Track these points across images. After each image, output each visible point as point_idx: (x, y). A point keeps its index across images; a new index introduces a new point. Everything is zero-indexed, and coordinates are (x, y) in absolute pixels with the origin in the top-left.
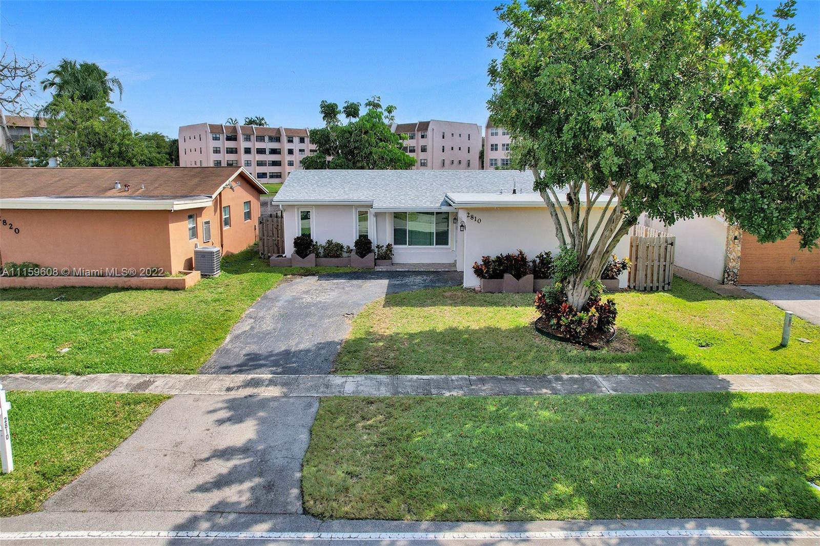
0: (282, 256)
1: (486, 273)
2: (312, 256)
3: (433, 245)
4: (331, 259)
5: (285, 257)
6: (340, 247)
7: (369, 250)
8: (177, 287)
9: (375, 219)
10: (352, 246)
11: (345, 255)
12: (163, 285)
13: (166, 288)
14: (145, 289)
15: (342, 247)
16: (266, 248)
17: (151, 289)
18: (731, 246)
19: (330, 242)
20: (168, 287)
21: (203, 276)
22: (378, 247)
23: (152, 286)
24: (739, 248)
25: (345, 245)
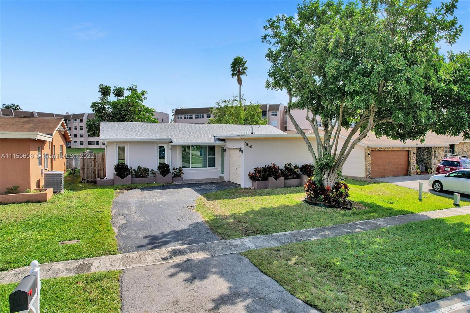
0: (104, 179)
1: (259, 177)
2: (130, 176)
3: (206, 167)
4: (142, 178)
5: (106, 179)
6: (146, 170)
7: (168, 171)
8: (40, 200)
9: (170, 151)
10: (156, 170)
11: (151, 175)
12: (25, 200)
13: (28, 202)
14: (9, 204)
15: (148, 170)
16: (86, 176)
17: (14, 203)
18: (367, 158)
19: (140, 168)
20: (30, 200)
21: (54, 192)
22: (174, 169)
23: (14, 201)
24: (370, 159)
25: (150, 169)
